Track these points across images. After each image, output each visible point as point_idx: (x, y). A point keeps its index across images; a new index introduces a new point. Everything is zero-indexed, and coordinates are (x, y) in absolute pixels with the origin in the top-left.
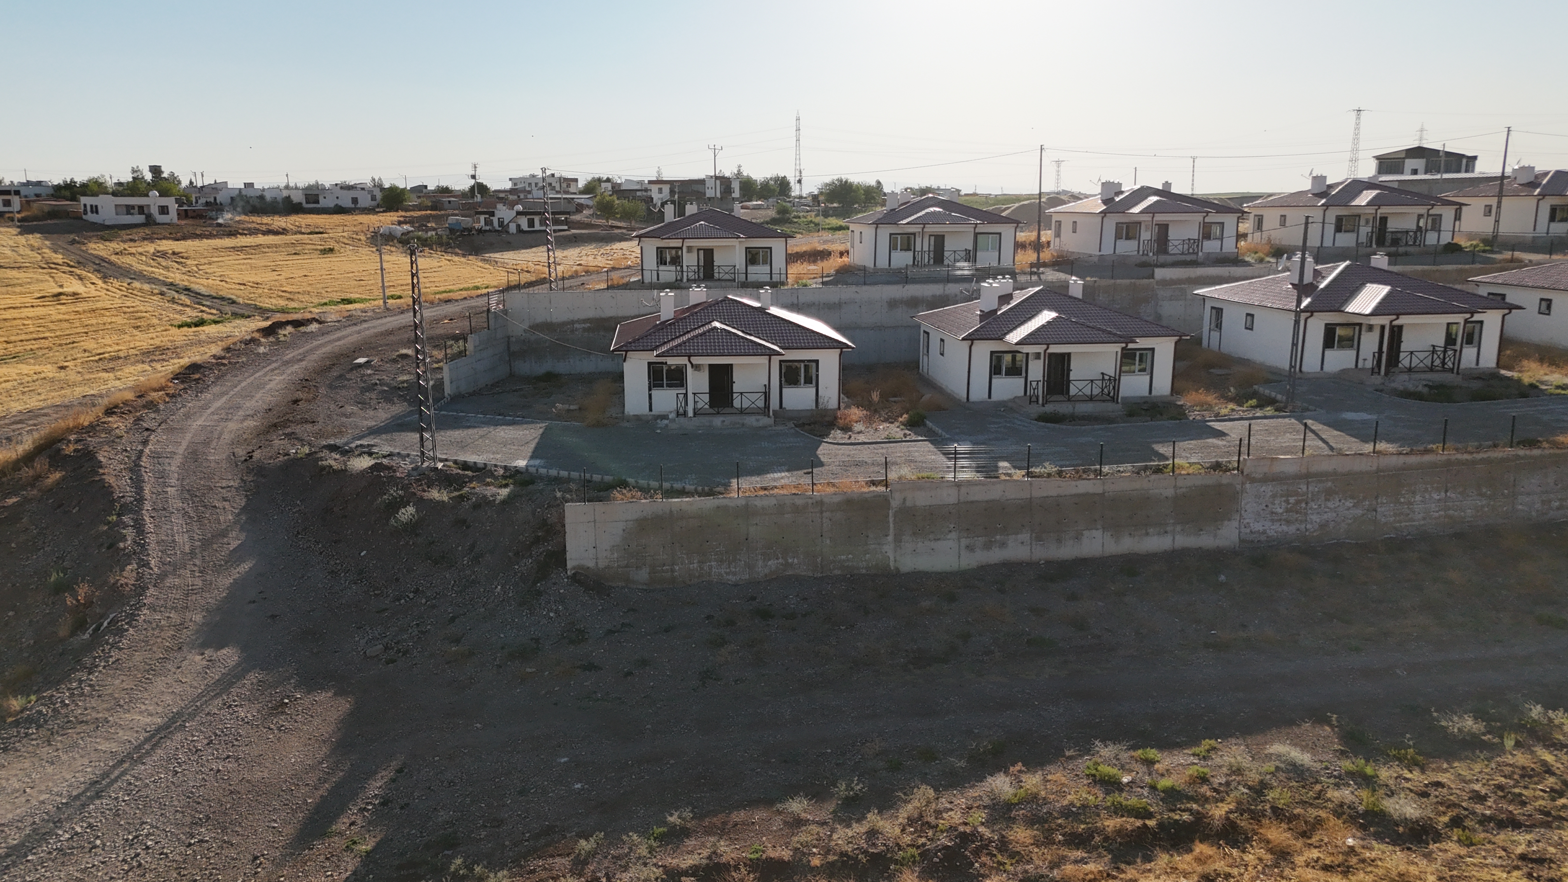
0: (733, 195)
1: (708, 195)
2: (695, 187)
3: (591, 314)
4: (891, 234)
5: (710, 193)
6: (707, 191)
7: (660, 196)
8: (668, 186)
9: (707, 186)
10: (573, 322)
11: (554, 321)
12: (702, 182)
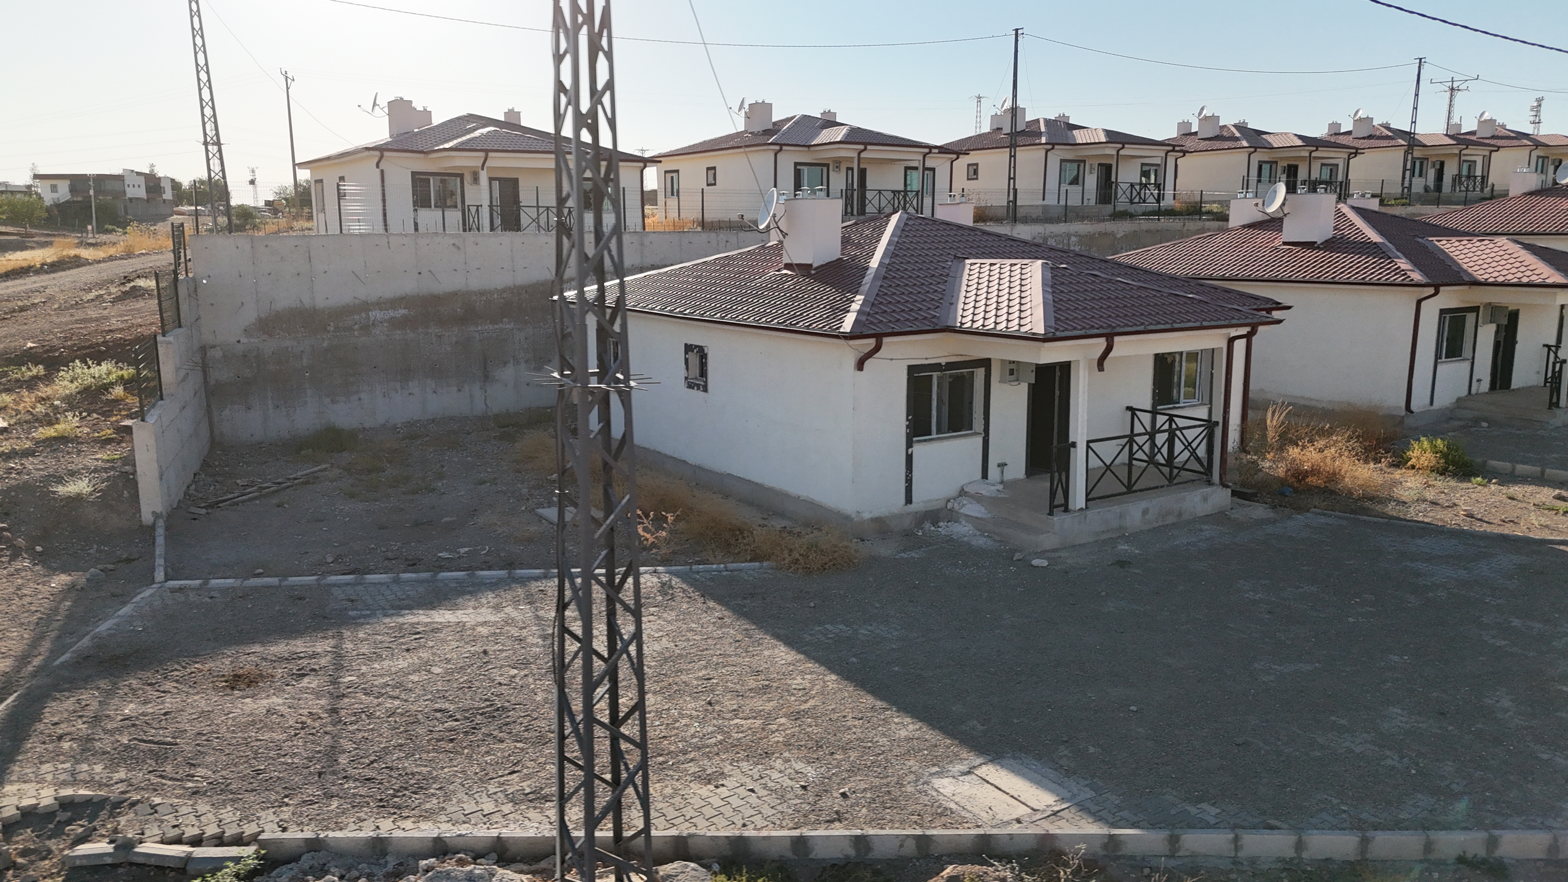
0: (165, 197)
1: (129, 195)
2: (109, 186)
3: (408, 286)
4: (796, 164)
5: (131, 193)
6: (127, 190)
7: (55, 195)
8: (68, 182)
9: (127, 183)
10: (365, 307)
11: (321, 303)
12: (119, 178)
